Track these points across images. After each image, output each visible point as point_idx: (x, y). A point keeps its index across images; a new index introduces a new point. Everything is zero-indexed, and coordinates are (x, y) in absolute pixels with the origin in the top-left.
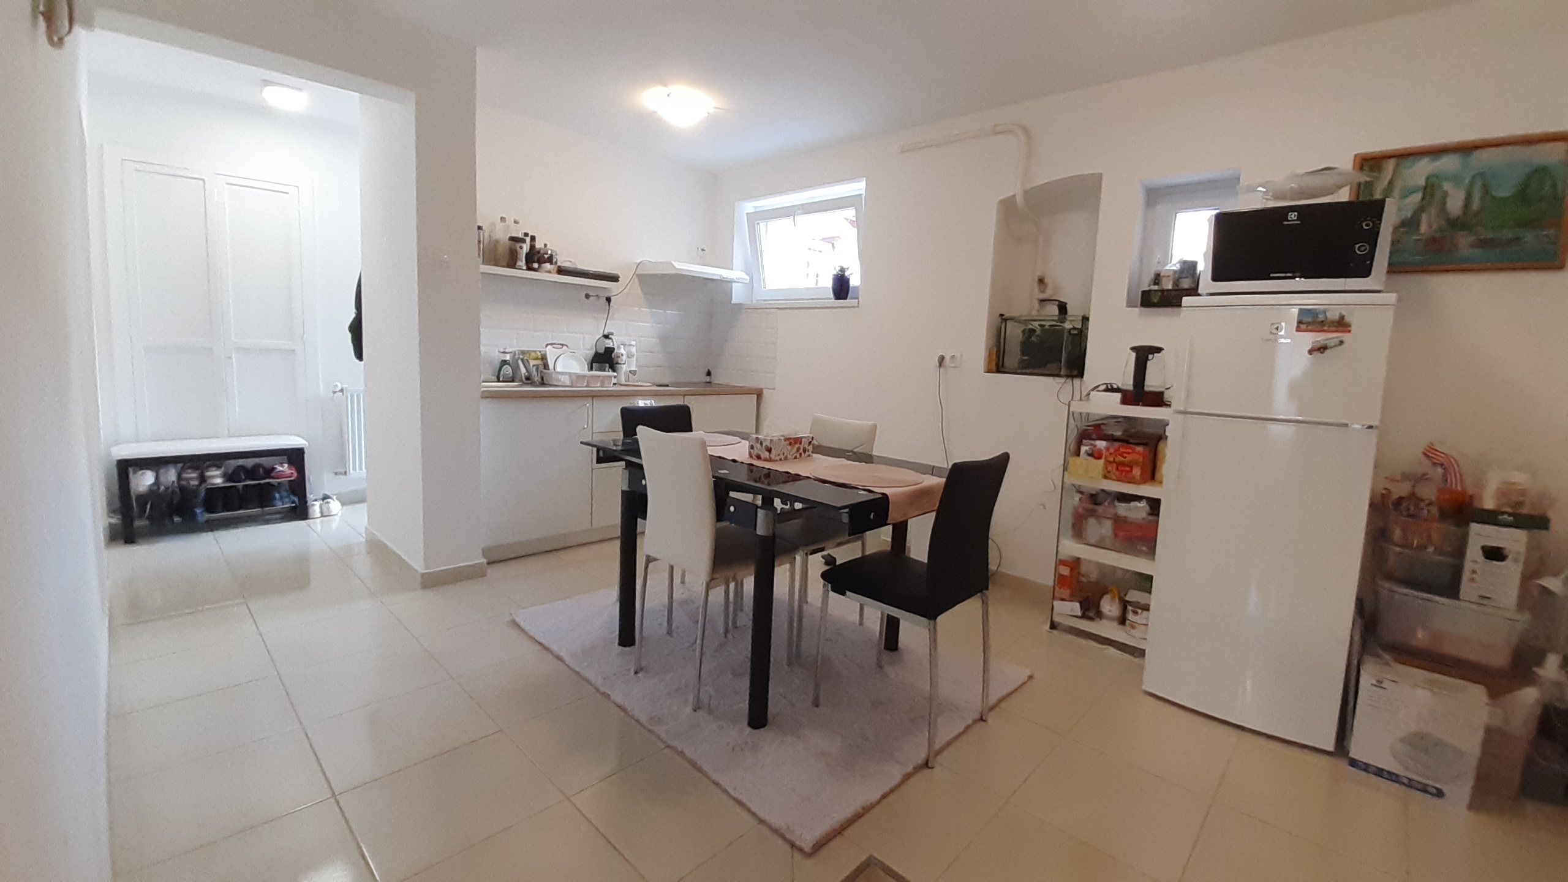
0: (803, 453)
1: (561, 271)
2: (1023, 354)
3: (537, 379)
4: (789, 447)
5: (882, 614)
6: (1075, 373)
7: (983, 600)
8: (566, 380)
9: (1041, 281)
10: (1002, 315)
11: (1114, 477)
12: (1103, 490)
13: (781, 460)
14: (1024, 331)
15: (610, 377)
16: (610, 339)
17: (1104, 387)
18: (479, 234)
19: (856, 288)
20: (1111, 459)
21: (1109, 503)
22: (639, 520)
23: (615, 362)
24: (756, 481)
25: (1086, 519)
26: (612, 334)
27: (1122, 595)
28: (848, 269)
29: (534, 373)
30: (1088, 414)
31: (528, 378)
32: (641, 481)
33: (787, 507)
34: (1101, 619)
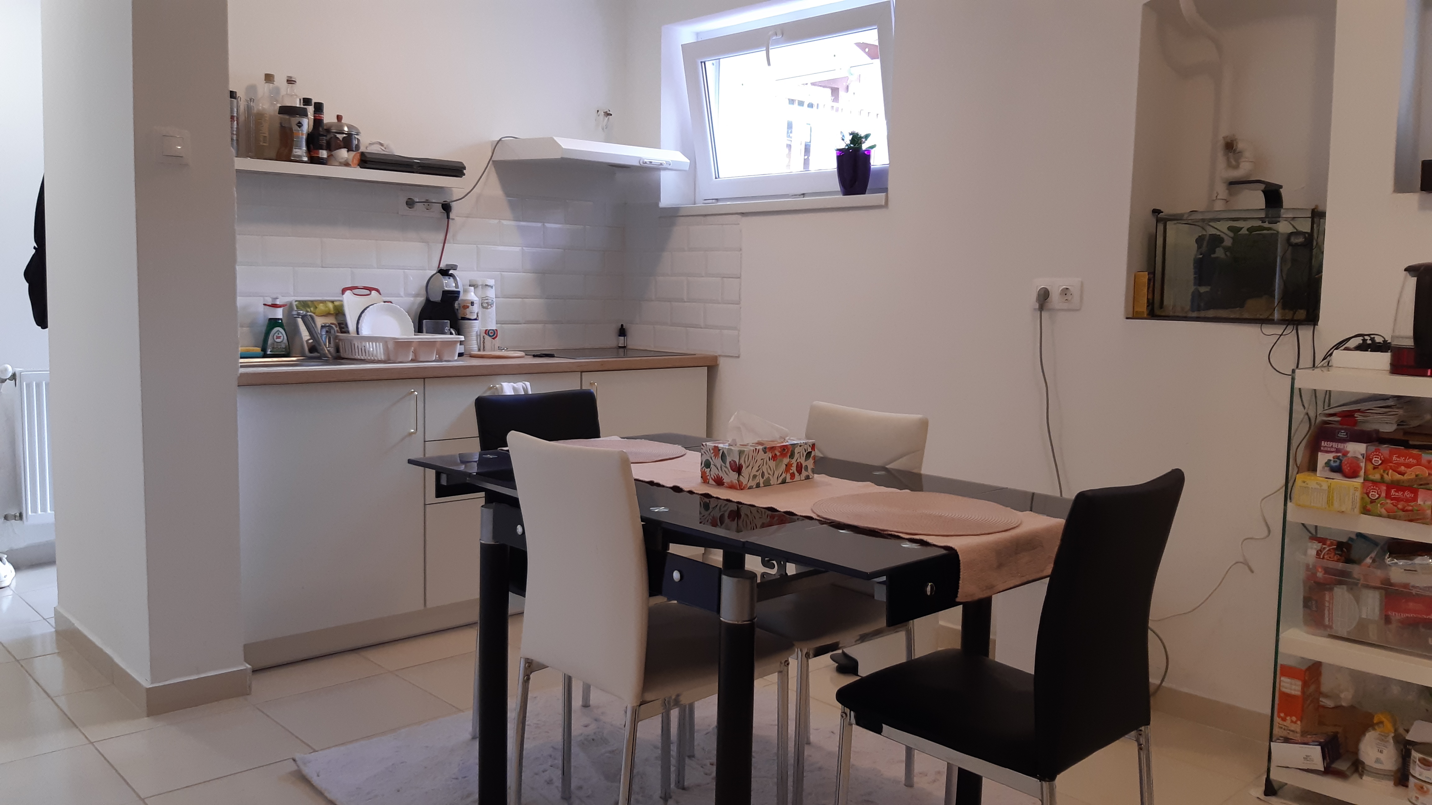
0: (796, 474)
1: (366, 161)
2: (1200, 280)
3: (327, 348)
4: (772, 464)
5: (950, 767)
6: (1301, 314)
7: (1140, 745)
8: (376, 350)
9: (1230, 146)
10: (1156, 212)
11: (1383, 511)
12: (1360, 535)
13: (758, 486)
14: (1199, 240)
15: (454, 343)
16: (451, 275)
17: (1359, 341)
18: (232, 103)
19: (883, 173)
20: (1377, 477)
21: (1374, 561)
22: (512, 596)
23: (460, 316)
24: (714, 524)
25: (1331, 590)
26: (454, 267)
27: (1401, 730)
28: (867, 136)
29: (324, 338)
30: (1329, 393)
31: (313, 349)
32: (516, 529)
33: (773, 572)
34: (1361, 776)
